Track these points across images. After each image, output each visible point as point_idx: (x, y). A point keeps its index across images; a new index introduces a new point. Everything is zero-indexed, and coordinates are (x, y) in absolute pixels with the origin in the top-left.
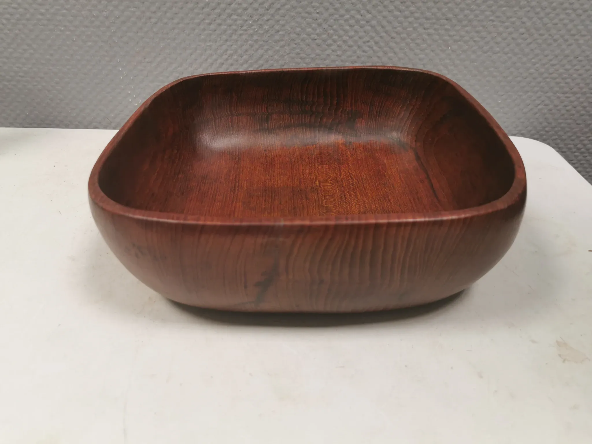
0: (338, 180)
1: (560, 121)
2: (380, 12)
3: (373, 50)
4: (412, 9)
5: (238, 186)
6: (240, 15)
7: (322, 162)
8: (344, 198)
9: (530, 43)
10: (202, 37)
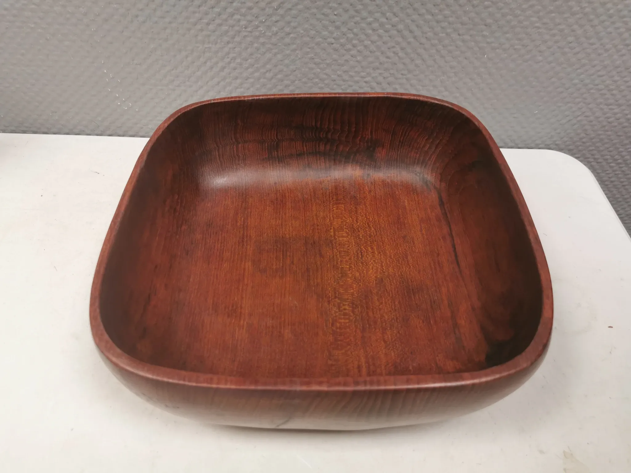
0: (354, 228)
2: (408, 15)
3: (399, 57)
4: (447, 12)
5: (247, 236)
6: (244, 15)
7: (337, 200)
8: (360, 256)
9: (578, 53)
10: (200, 38)
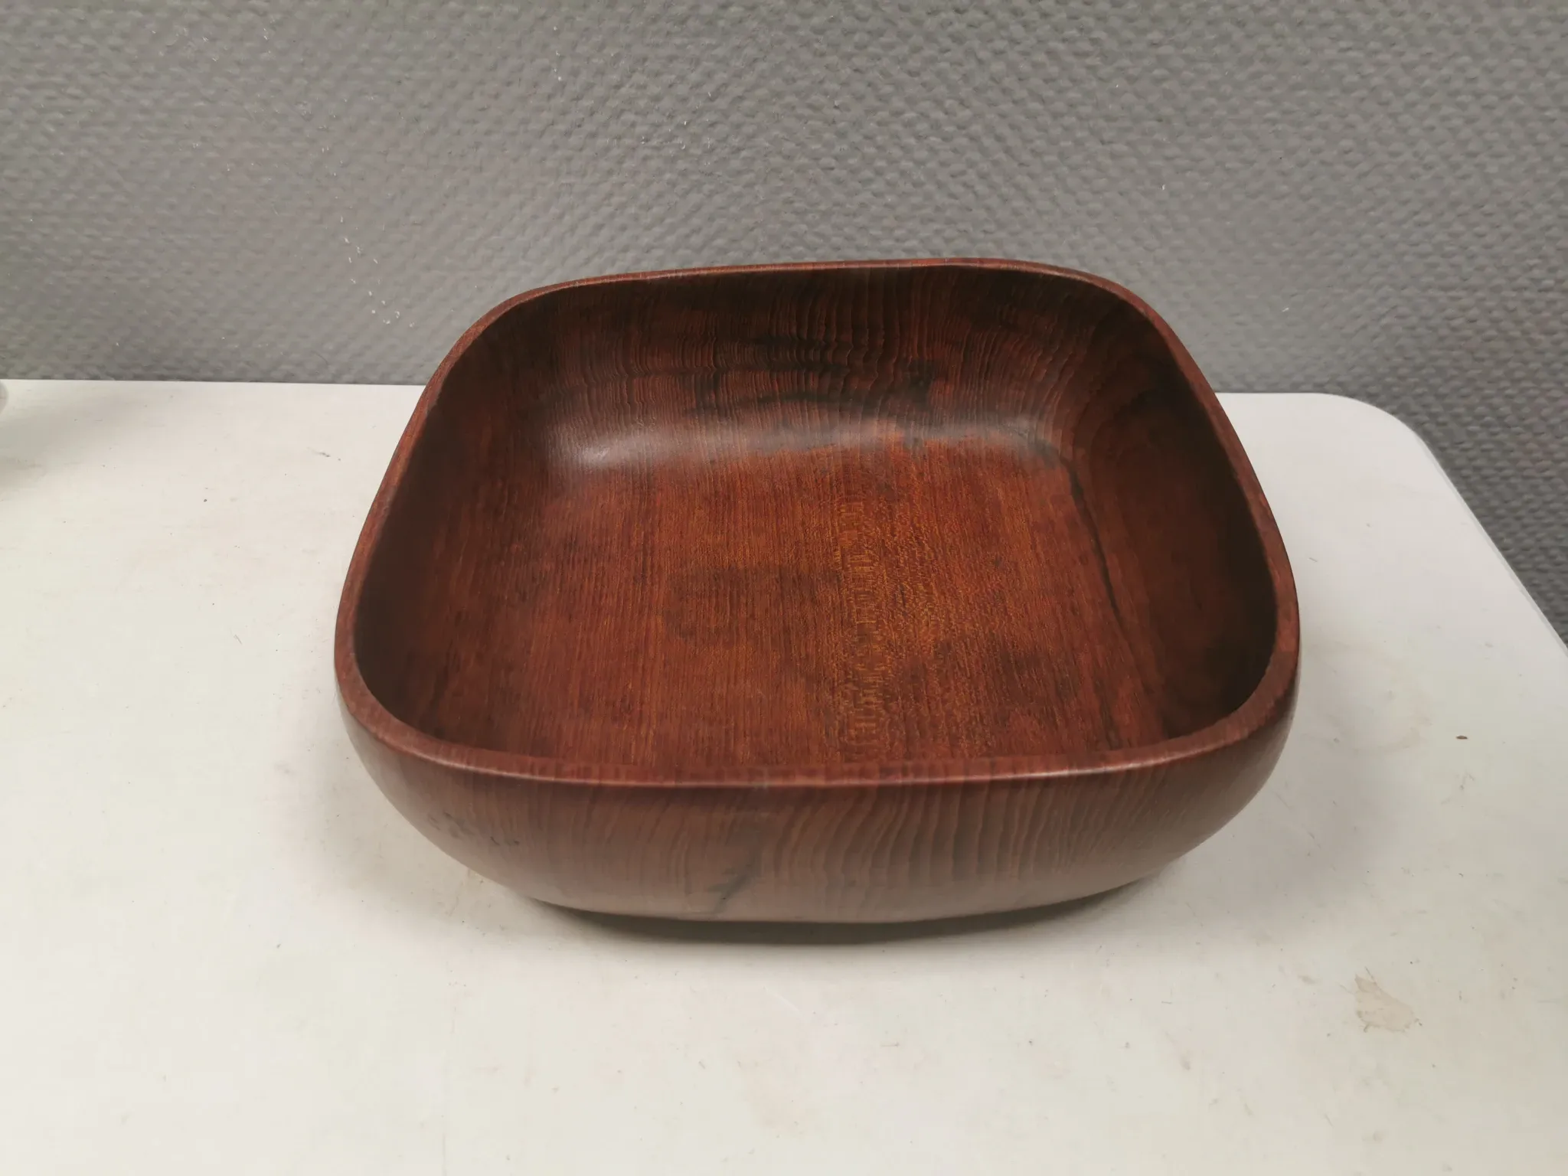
0: (886, 547)
1: (1435, 353)
2: (992, 104)
3: (975, 193)
4: (1073, 95)
5: (652, 566)
6: (643, 113)
7: (848, 493)
8: (901, 602)
9: (1366, 174)
10: (549, 164)
